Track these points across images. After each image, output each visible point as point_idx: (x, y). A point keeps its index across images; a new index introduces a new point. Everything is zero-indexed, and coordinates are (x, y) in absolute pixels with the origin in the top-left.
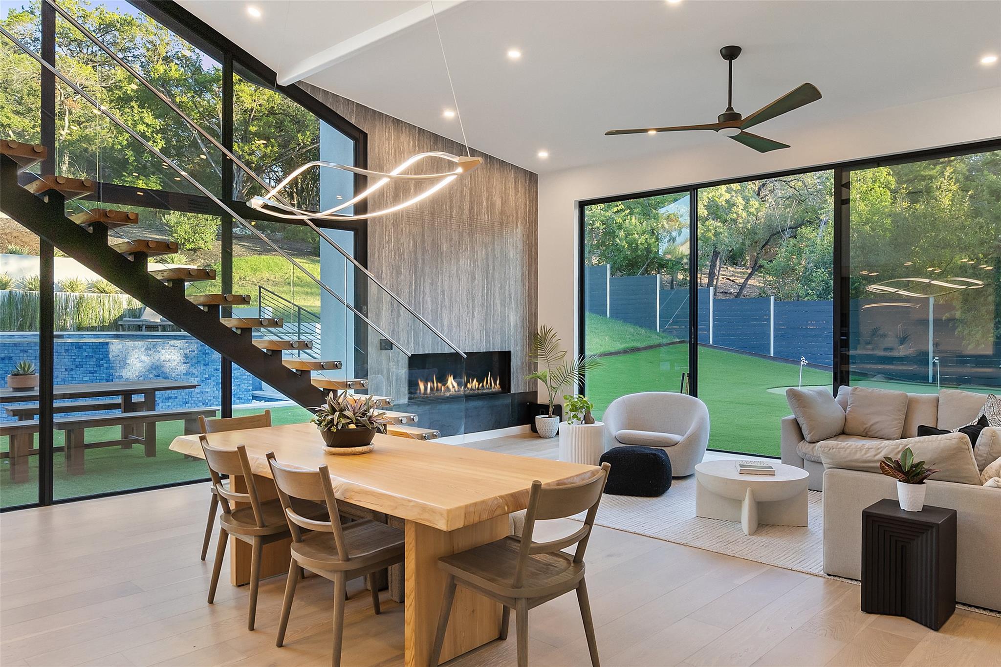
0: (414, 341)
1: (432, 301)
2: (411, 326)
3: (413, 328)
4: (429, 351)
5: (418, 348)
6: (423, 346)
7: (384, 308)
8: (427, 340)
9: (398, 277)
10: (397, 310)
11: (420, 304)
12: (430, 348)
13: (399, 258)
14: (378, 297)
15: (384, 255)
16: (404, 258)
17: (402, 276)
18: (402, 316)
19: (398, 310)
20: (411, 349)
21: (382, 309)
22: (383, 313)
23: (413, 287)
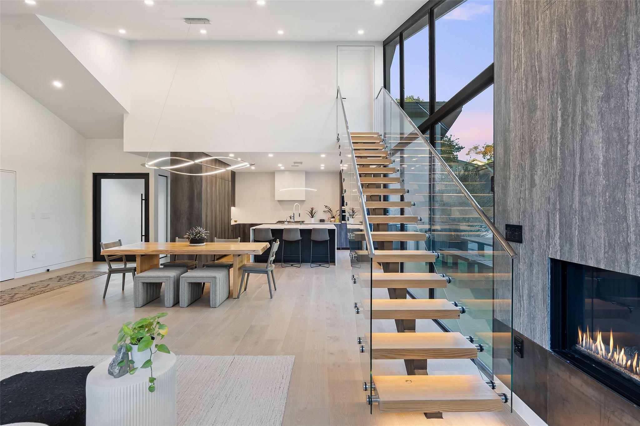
0: (561, 233)
1: (608, 142)
2: (554, 204)
3: (558, 207)
4: (598, 262)
5: (570, 249)
6: (583, 247)
7: (512, 176)
8: (593, 234)
9: (531, 118)
10: (529, 176)
11: (573, 154)
12: (602, 256)
13: (532, 84)
14: (504, 162)
15: (511, 92)
16: (541, 78)
17: (539, 113)
18: (538, 186)
19: (531, 175)
20: (554, 247)
21: (510, 178)
22: (511, 184)
23: (559, 124)
